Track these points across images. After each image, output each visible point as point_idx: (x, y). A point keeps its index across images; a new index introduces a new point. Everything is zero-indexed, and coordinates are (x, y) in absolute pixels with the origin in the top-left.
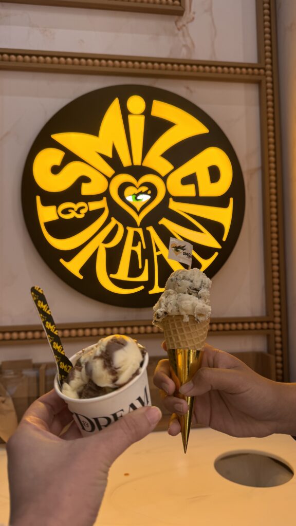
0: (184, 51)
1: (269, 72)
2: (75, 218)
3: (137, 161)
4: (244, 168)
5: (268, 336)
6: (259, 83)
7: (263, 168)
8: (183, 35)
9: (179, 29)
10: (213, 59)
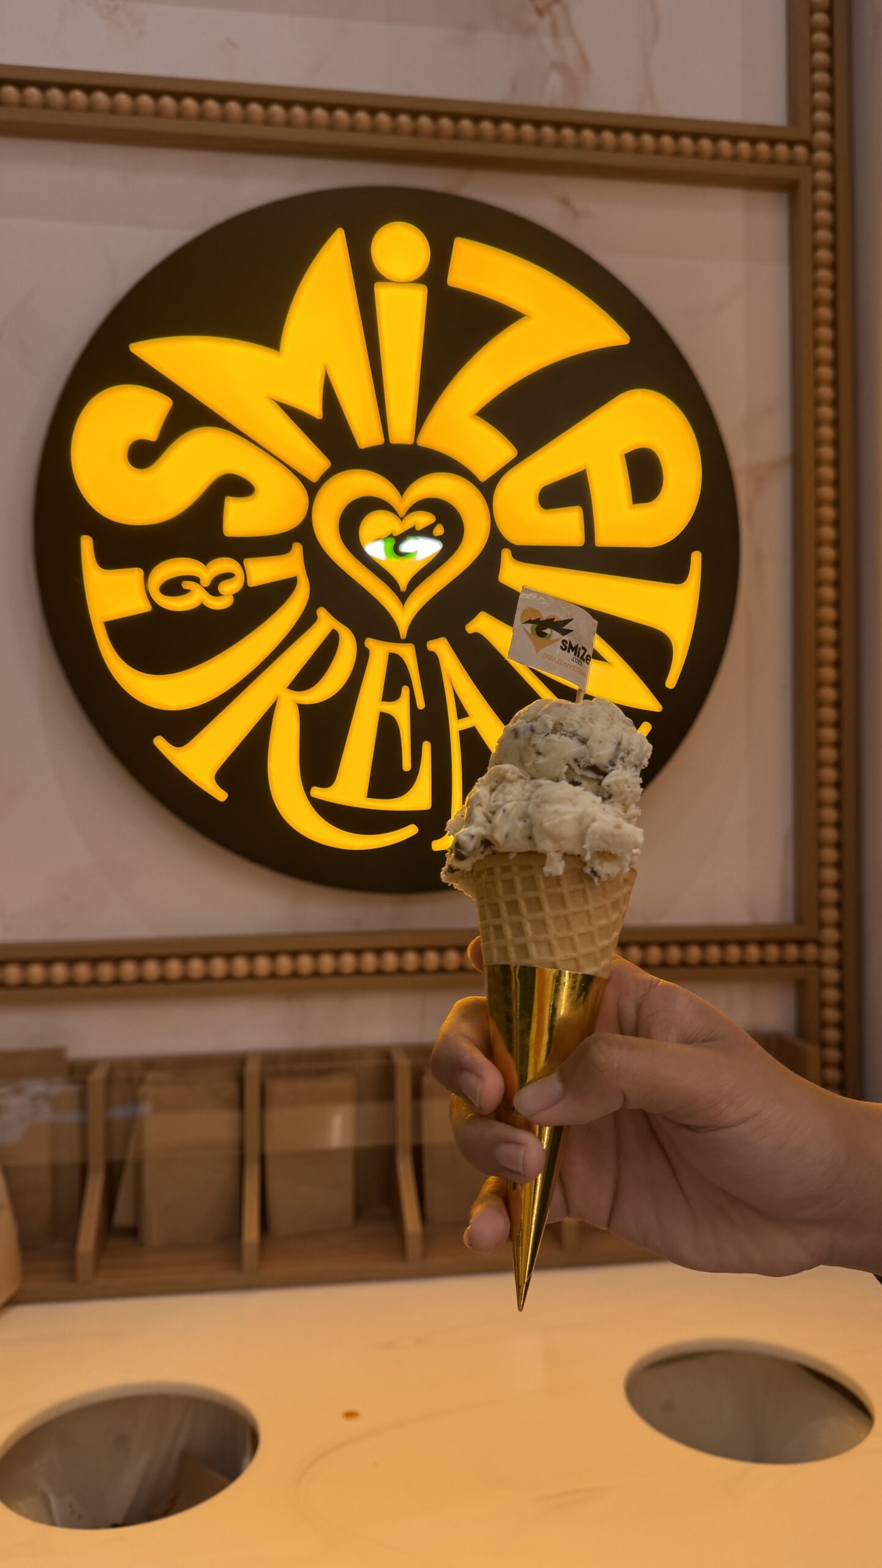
0: (556, 82)
1: (822, 156)
2: (202, 609)
3: (402, 431)
4: (739, 458)
5: (800, 986)
6: (790, 189)
7: (796, 460)
8: (555, 31)
9: (540, 12)
10: (648, 110)
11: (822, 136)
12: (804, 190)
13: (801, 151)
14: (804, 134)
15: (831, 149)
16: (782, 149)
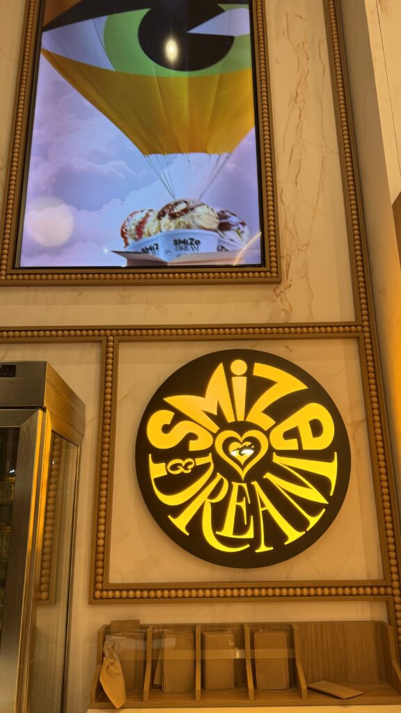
0: (283, 314)
1: (366, 329)
2: (182, 473)
3: (241, 418)
4: (347, 420)
5: (387, 603)
6: (358, 338)
8: (282, 301)
9: (277, 296)
10: (311, 321)
11: (366, 323)
12: (361, 338)
13: (359, 328)
14: (360, 323)
15: (369, 326)
16: (353, 328)
